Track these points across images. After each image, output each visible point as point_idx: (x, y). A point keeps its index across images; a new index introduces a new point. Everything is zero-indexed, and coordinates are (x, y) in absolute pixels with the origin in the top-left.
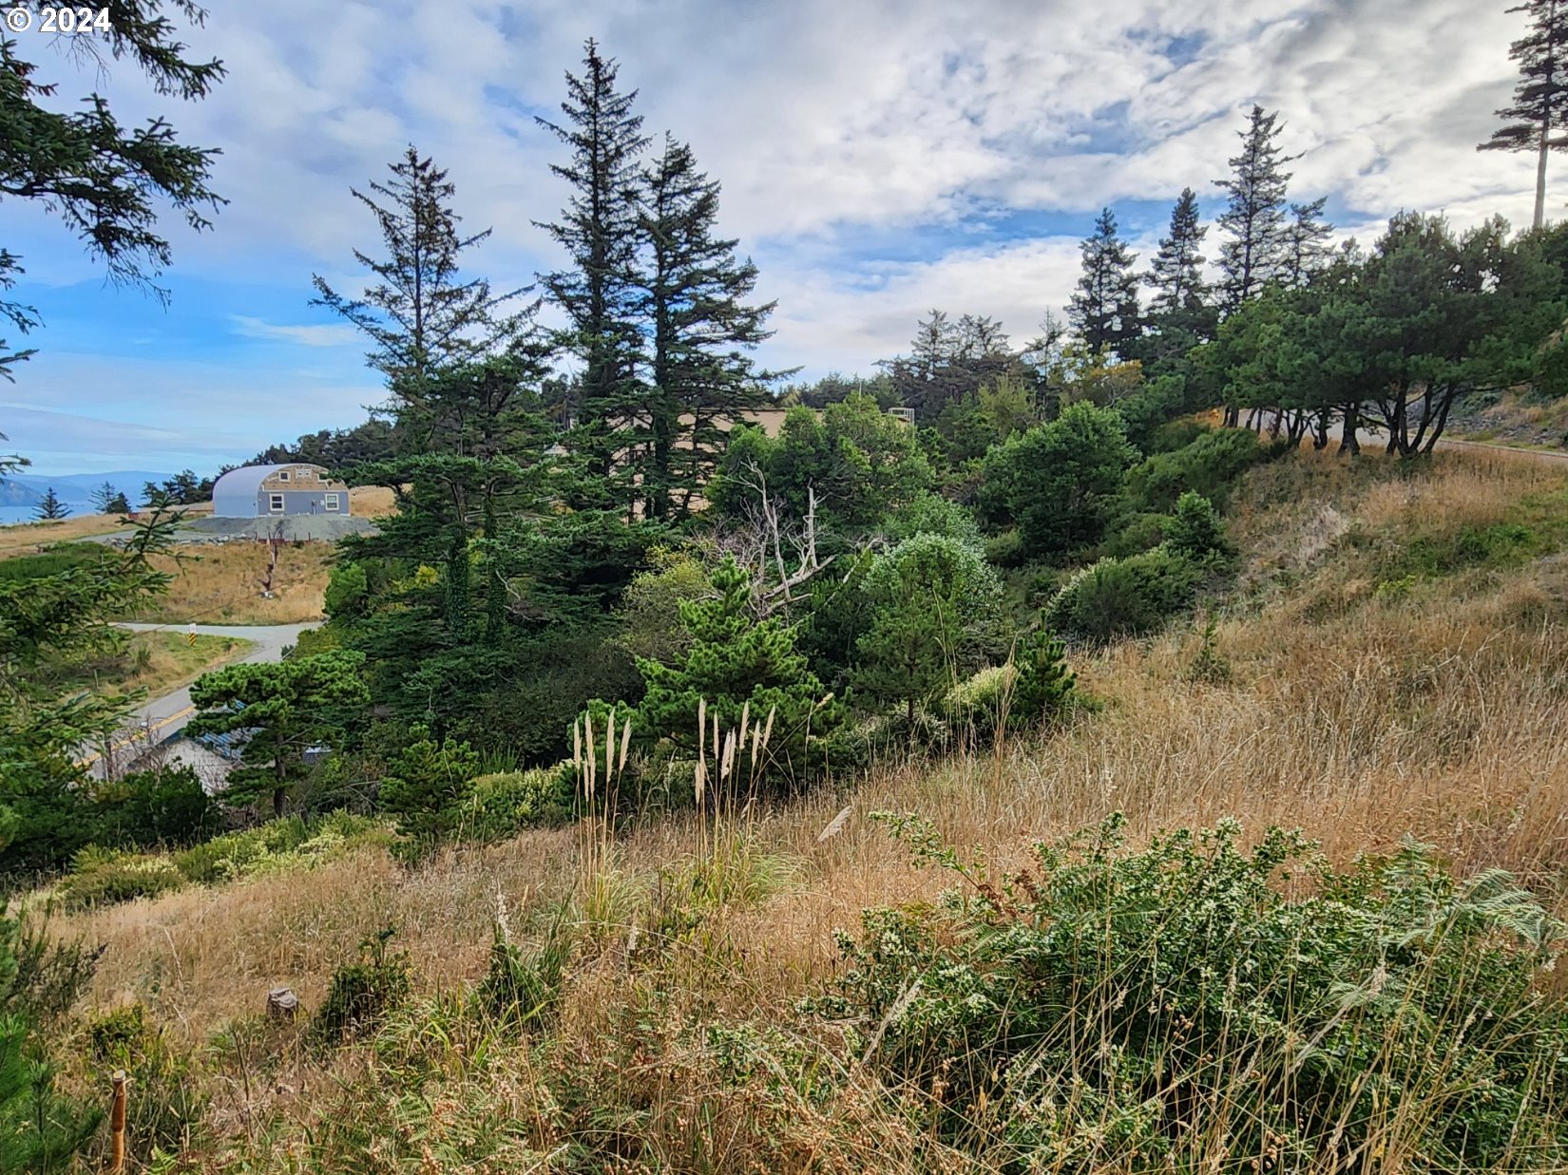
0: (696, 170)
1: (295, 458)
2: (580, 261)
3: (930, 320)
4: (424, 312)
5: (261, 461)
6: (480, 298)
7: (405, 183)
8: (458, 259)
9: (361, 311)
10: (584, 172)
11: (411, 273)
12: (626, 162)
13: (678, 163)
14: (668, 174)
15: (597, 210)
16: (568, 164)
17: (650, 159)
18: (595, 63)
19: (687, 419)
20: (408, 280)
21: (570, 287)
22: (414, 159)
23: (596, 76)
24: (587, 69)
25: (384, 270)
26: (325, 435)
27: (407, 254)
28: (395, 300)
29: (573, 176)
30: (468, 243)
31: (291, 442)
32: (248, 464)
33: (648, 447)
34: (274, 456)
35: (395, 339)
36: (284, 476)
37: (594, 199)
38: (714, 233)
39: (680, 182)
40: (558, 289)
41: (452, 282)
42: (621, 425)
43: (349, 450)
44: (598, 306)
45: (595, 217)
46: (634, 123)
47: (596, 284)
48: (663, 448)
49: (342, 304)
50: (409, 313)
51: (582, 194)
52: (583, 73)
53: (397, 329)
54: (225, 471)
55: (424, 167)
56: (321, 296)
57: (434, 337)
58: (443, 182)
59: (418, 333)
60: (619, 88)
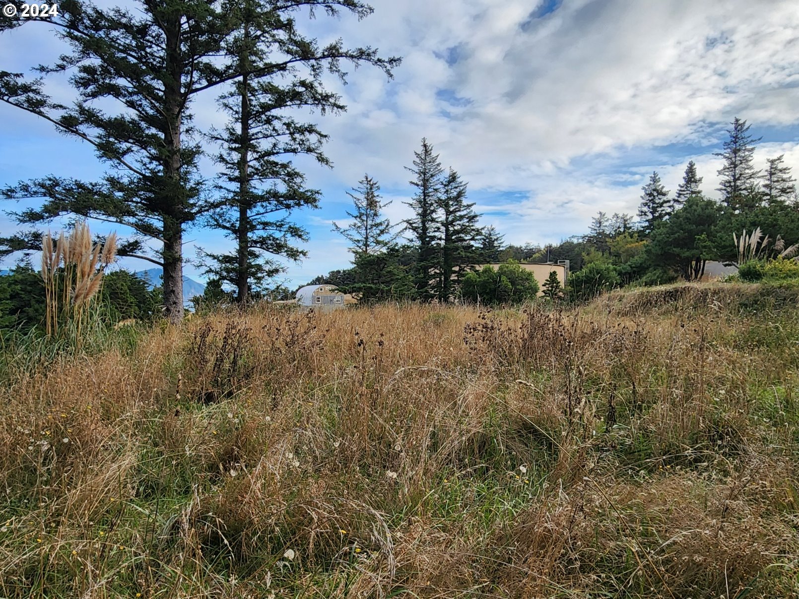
0: (459, 180)
1: (327, 282)
2: (418, 214)
3: (598, 216)
4: (368, 231)
5: (314, 283)
6: (387, 226)
7: (364, 187)
8: (380, 211)
9: (348, 232)
10: (420, 183)
11: (364, 218)
12: (435, 178)
13: (453, 178)
14: (449, 182)
15: (425, 196)
16: (415, 181)
17: (444, 176)
18: (425, 146)
19: (456, 269)
20: (363, 221)
21: (415, 223)
22: (367, 178)
23: (426, 150)
24: (422, 148)
25: (356, 217)
26: (339, 272)
27: (363, 212)
28: (359, 227)
29: (417, 185)
30: (385, 206)
31: (326, 275)
32: (308, 285)
33: (440, 279)
34: (318, 281)
35: (358, 241)
36: (321, 289)
37: (424, 192)
38: (465, 202)
39: (453, 185)
40: (411, 224)
41: (378, 221)
42: (432, 271)
43: (348, 278)
44: (425, 229)
45: (425, 199)
46: (438, 165)
47: (423, 222)
48: (446, 279)
49: (341, 231)
50: (364, 232)
51: (419, 191)
52: (420, 150)
53: (359, 238)
54: (300, 287)
55: (370, 181)
56: (334, 228)
57: (372, 239)
58: (377, 185)
59: (367, 238)
60: (434, 154)
